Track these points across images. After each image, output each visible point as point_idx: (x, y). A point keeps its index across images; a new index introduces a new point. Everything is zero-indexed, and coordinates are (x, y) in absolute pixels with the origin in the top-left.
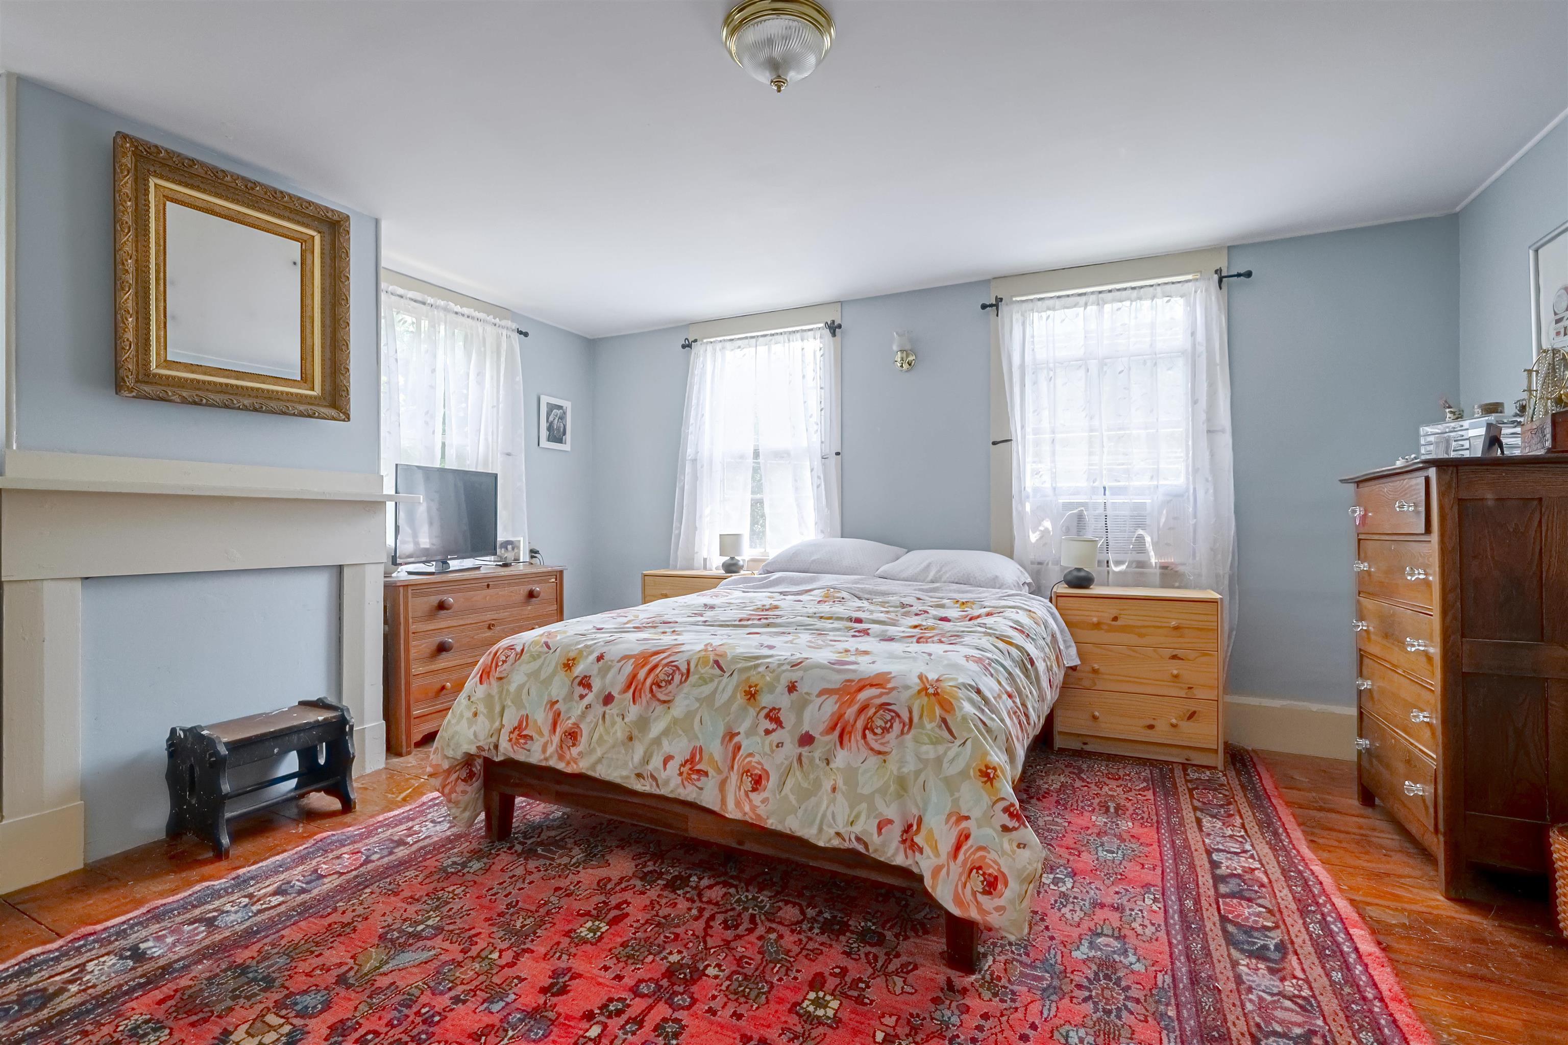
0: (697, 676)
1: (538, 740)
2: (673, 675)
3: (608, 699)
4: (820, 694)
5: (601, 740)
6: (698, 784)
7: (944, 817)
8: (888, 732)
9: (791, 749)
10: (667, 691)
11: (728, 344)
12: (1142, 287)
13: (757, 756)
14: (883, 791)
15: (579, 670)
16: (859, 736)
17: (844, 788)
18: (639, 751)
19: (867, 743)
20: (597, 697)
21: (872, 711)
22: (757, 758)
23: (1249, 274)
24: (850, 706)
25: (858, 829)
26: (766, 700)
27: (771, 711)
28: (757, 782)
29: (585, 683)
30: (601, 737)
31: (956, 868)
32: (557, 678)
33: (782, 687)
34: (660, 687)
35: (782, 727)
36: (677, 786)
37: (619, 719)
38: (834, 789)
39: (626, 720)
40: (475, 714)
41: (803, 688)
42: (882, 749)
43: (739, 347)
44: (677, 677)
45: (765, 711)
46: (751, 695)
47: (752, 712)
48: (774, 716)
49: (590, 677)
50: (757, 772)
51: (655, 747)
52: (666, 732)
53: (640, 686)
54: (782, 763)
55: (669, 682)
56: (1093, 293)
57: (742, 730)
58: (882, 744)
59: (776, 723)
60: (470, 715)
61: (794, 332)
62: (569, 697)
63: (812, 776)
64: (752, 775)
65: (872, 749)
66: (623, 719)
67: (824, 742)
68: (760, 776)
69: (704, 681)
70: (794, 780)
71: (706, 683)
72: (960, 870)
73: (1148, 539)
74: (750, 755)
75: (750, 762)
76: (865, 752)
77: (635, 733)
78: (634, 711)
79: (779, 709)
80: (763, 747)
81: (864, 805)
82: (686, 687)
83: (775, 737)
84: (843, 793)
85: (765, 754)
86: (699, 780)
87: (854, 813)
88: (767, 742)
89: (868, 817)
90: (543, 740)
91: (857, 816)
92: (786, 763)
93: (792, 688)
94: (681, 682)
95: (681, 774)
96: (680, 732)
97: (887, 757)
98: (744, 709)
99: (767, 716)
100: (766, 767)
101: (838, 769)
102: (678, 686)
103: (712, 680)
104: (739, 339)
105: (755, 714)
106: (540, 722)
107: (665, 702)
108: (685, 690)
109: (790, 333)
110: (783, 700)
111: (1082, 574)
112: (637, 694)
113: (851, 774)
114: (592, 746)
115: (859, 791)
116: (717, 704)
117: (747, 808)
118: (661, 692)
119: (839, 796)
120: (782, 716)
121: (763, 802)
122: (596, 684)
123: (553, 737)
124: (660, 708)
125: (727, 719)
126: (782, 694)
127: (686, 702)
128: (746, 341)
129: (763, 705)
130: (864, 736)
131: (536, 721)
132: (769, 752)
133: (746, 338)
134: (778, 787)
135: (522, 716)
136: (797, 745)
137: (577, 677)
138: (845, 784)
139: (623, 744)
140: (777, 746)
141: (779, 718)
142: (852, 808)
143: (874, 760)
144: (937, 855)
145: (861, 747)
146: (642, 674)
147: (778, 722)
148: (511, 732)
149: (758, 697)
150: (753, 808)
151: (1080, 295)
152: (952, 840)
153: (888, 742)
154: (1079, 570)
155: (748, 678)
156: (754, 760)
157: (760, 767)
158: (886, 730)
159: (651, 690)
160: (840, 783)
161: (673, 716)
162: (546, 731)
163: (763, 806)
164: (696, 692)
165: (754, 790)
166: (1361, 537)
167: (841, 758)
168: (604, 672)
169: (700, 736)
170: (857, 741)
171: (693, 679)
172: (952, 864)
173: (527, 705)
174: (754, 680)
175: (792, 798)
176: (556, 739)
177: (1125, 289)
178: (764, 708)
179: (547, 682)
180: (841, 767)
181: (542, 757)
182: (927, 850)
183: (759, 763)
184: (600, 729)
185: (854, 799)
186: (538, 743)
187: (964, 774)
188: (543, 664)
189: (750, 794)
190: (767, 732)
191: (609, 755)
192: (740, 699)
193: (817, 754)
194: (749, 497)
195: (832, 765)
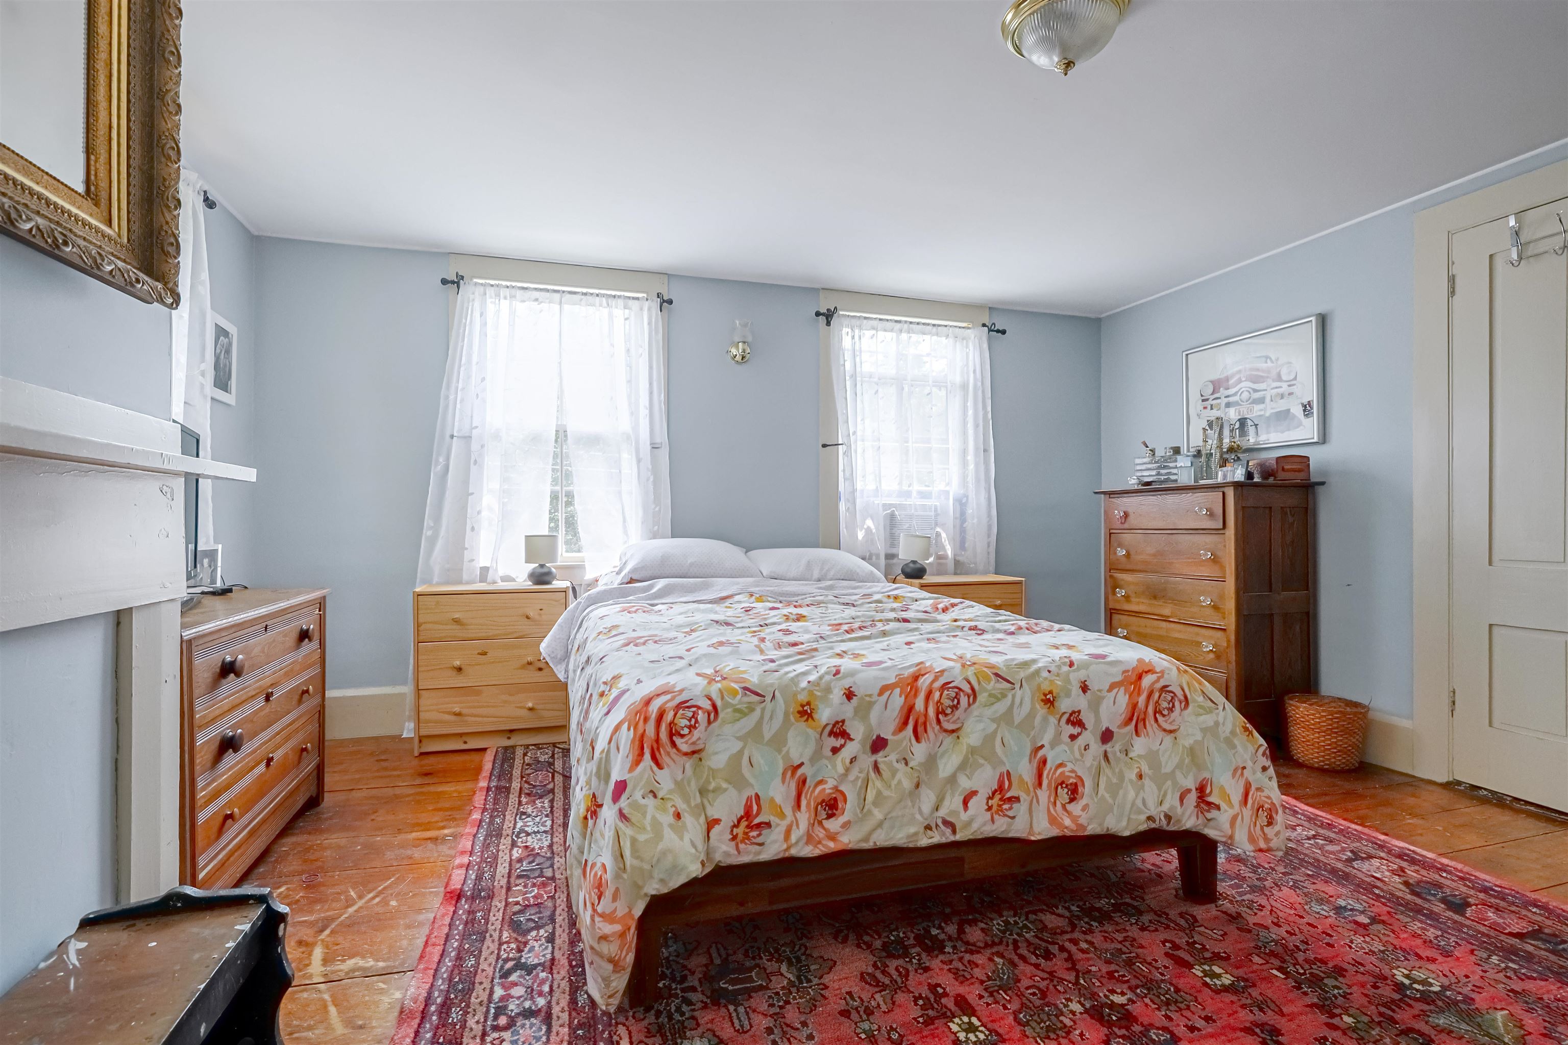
0: (986, 694)
1: (778, 825)
2: (957, 696)
3: (879, 744)
4: (1110, 690)
5: (879, 800)
6: (1010, 813)
7: (1230, 773)
8: (1172, 711)
9: (1097, 748)
10: (955, 718)
11: (519, 293)
12: (939, 326)
13: (1069, 764)
14: (1179, 766)
15: (825, 715)
16: (1153, 722)
17: (1150, 772)
18: (927, 799)
19: (1159, 726)
20: (863, 745)
21: (1156, 695)
22: (1070, 766)
23: (1003, 332)
24: (1139, 694)
25: (1165, 807)
26: (1065, 705)
27: (1071, 715)
28: (1074, 792)
29: (839, 731)
30: (879, 793)
31: (1247, 812)
32: (791, 734)
33: (1076, 690)
34: (946, 715)
35: (1086, 729)
36: (984, 824)
37: (901, 766)
38: (1140, 777)
39: (911, 764)
40: (678, 816)
41: (1093, 685)
42: (1172, 728)
43: (536, 300)
44: (964, 700)
45: (1066, 716)
46: (1049, 701)
47: (1053, 720)
48: (1075, 720)
49: (843, 721)
50: (1072, 781)
51: (949, 786)
52: (962, 767)
53: (921, 720)
54: (1092, 765)
55: (955, 707)
56: (906, 322)
57: (1045, 741)
58: (1171, 723)
59: (1079, 726)
60: (671, 819)
61: (614, 296)
62: (817, 756)
63: (1117, 770)
64: (1067, 786)
65: (1165, 730)
66: (906, 764)
67: (1123, 733)
68: (1076, 785)
69: (996, 698)
70: (1105, 778)
71: (998, 700)
72: (1250, 813)
73: (944, 535)
74: (1061, 765)
75: (1062, 773)
76: (1161, 734)
77: (924, 777)
78: (920, 751)
79: (1079, 712)
80: (1072, 752)
81: (1169, 783)
82: (976, 709)
83: (1080, 741)
84: (1151, 778)
85: (1077, 760)
86: (1011, 808)
87: (1162, 793)
88: (1076, 747)
89: (1173, 793)
90: (784, 824)
91: (1165, 795)
92: (1095, 763)
93: (1085, 688)
94: (969, 705)
95: (990, 808)
96: (981, 761)
97: (1177, 734)
98: (1045, 720)
99: (1068, 721)
100: (1079, 774)
101: (1139, 756)
102: (966, 710)
103: (1004, 696)
104: (536, 289)
105: (1056, 722)
106: (778, 800)
107: (953, 731)
108: (976, 713)
109: (610, 296)
110: (1079, 702)
111: (918, 566)
112: (920, 729)
113: (1153, 758)
114: (866, 807)
115: (1163, 771)
116: (1017, 720)
117: (1067, 822)
118: (948, 721)
119: (1147, 781)
120: (1084, 717)
121: (1083, 809)
122: (857, 730)
123: (798, 815)
124: (949, 740)
125: (1032, 733)
126: (1079, 695)
127: (981, 726)
128: (548, 294)
129: (1063, 711)
130: (1156, 720)
131: (772, 800)
132: (1079, 757)
133: (547, 290)
134: (1094, 789)
135: (749, 799)
136: (1100, 744)
137: (827, 725)
138: (1150, 768)
139: (911, 794)
140: (1085, 749)
141: (1081, 720)
142: (1159, 789)
143: (1168, 739)
144: (1231, 805)
145: (1156, 730)
146: (919, 704)
147: (1080, 723)
148: (736, 826)
149: (1056, 704)
150: (1074, 819)
151: (896, 321)
152: (1241, 790)
153: (1174, 721)
154: (914, 562)
155: (1039, 686)
156: (1066, 769)
157: (1073, 775)
158: (1171, 710)
159: (938, 721)
160: (1145, 769)
161: (969, 745)
162: (788, 811)
163: (1084, 814)
164: (989, 712)
165: (1072, 800)
166: (1112, 531)
167: (1140, 746)
168: (863, 711)
169: (1004, 759)
170: (1152, 726)
171: (982, 698)
172: (1244, 810)
173: (752, 780)
174: (1046, 687)
175: (1107, 796)
176: (804, 818)
177: (928, 324)
178: (1064, 713)
179: (778, 741)
180: (1143, 753)
181: (785, 846)
182: (1223, 806)
183: (1073, 771)
184: (876, 783)
185: (1160, 779)
186: (778, 829)
187: (1233, 733)
188: (762, 718)
189: (1069, 807)
190: (1073, 737)
191: (894, 814)
192: (1041, 710)
193: (1117, 747)
194: (547, 489)
195: (1131, 755)
